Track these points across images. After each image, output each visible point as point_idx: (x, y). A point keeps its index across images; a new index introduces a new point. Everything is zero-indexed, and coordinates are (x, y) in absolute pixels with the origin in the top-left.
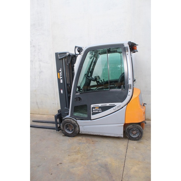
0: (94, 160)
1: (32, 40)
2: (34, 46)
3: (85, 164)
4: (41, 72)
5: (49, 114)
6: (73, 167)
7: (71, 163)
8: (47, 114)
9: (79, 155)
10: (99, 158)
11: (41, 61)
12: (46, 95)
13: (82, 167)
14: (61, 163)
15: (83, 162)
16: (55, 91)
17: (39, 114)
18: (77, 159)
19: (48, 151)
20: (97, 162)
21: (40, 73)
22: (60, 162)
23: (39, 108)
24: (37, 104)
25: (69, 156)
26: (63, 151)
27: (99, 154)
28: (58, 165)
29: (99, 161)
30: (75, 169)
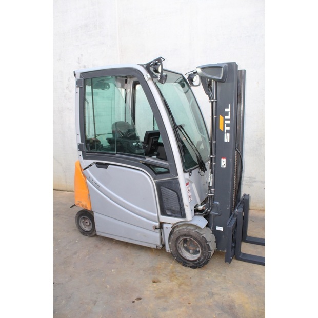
0: (205, 294)
3: (189, 304)
6: (165, 309)
7: (159, 298)
9: (174, 283)
10: (215, 290)
13: (183, 309)
14: (140, 299)
15: (185, 297)
18: (172, 291)
19: (113, 270)
20: (211, 300)
22: (137, 296)
25: (154, 282)
26: (141, 272)
27: (215, 282)
28: (133, 302)
29: (216, 298)
30: (168, 312)
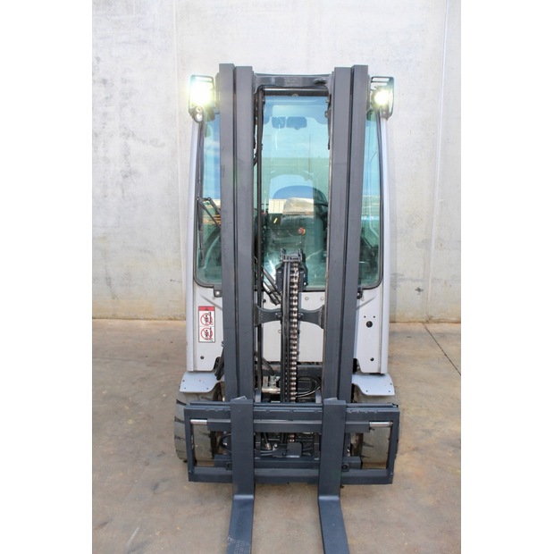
1: (98, 59)
2: (104, 81)
4: (128, 175)
5: (156, 317)
8: (146, 317)
11: (133, 135)
12: (145, 251)
16: (179, 239)
17: (115, 317)
21: (126, 177)
23: (114, 297)
24: (109, 284)
